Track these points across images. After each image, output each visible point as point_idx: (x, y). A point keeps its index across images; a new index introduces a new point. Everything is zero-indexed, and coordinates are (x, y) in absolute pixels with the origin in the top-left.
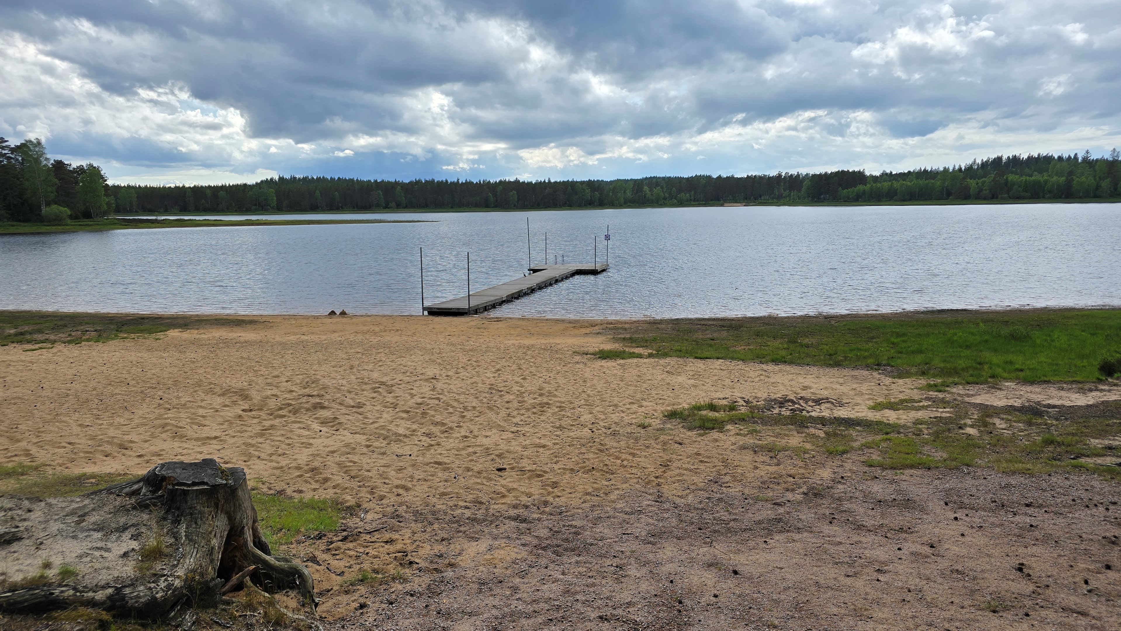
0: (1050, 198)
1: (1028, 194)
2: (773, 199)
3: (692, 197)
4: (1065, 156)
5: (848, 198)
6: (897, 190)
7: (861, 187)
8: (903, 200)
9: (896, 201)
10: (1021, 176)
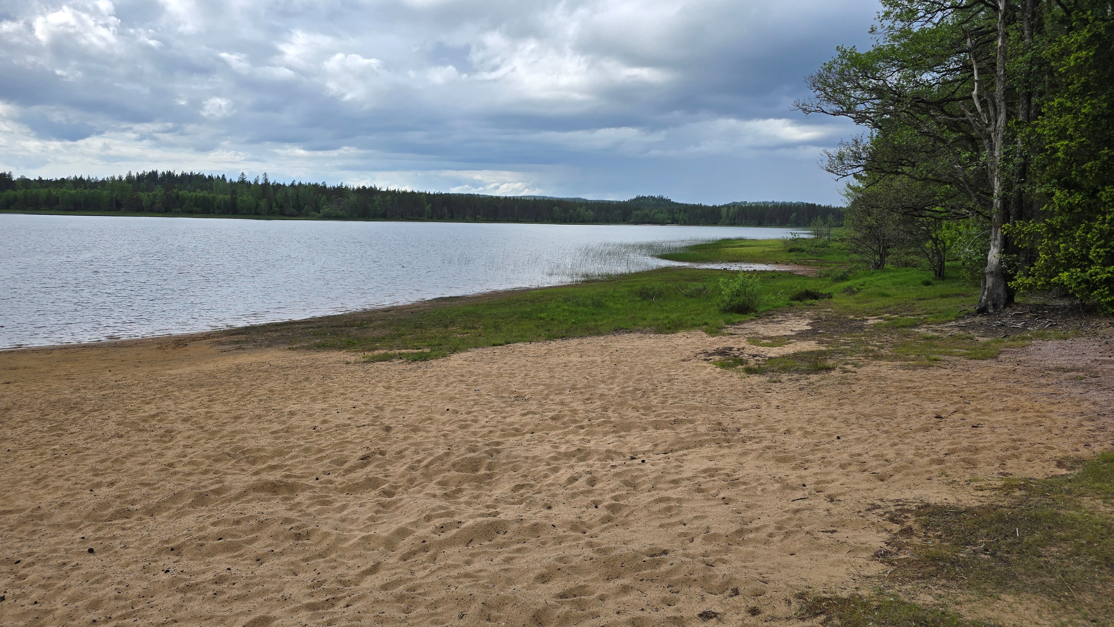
6: (58, 198)
10: (190, 192)
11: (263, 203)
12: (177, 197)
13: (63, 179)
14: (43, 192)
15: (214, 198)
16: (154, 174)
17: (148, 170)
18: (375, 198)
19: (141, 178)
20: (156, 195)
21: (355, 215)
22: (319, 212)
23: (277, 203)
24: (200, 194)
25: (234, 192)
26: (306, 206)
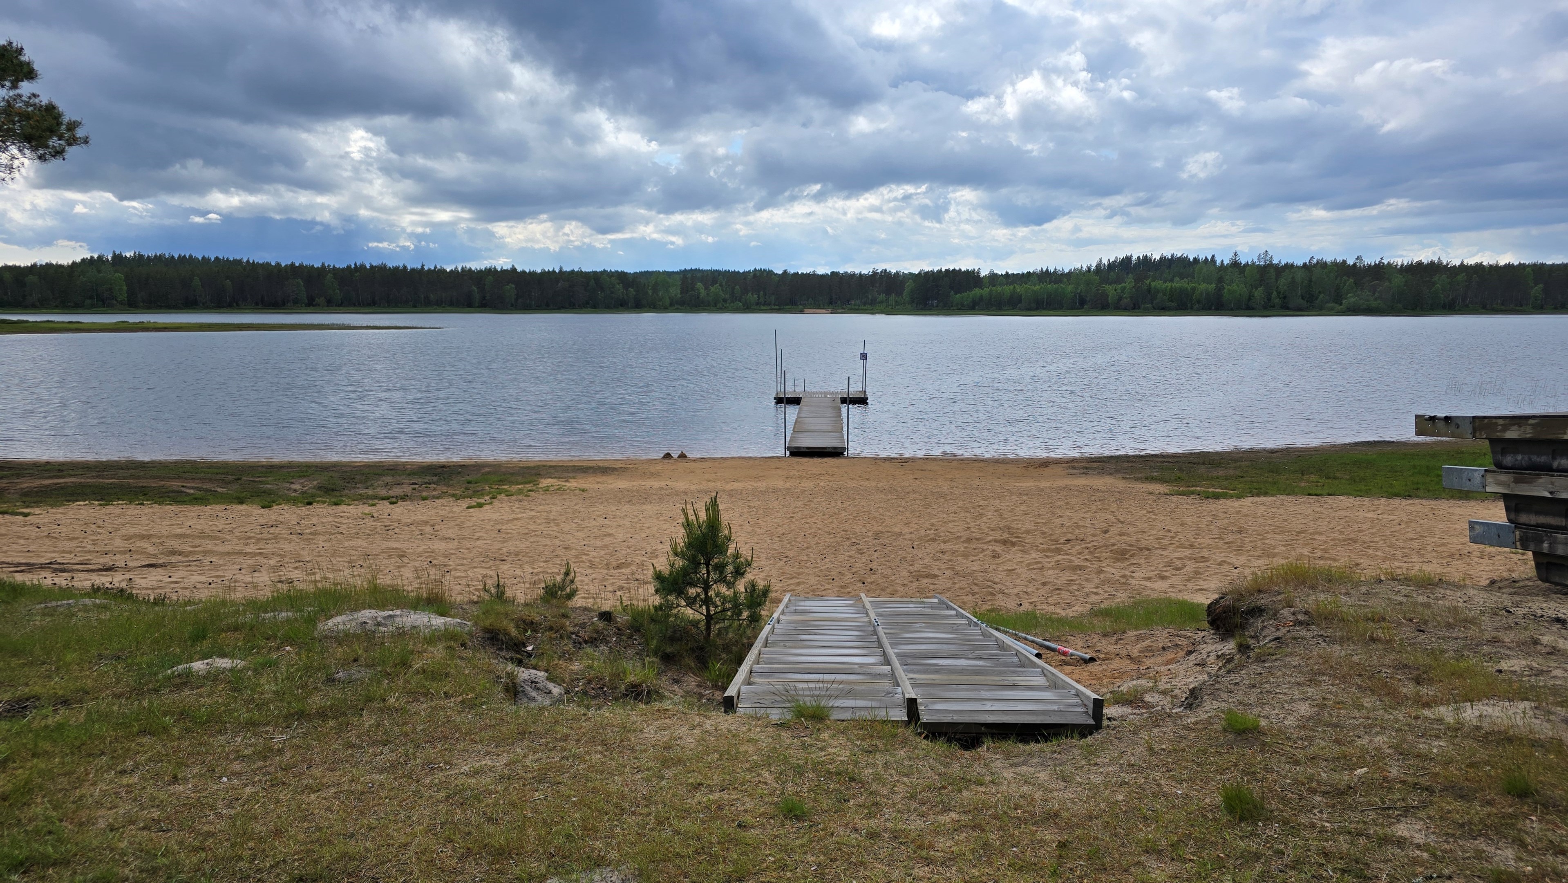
0: (1198, 310)
1: (1174, 304)
2: (865, 304)
3: (762, 300)
4: (1202, 257)
5: (963, 305)
6: (1021, 296)
7: (977, 291)
8: (1030, 309)
9: (1020, 310)
10: (1165, 282)
11: (1259, 293)
12: (1149, 290)
13: (1029, 273)
14: (1008, 289)
15: (1194, 289)
16: (1128, 259)
17: (1121, 256)
18: (1436, 278)
19: (1112, 266)
20: (1125, 288)
21: (1400, 306)
22: (1341, 304)
23: (1279, 293)
24: (1178, 284)
25: (1220, 280)
26: (1321, 296)
